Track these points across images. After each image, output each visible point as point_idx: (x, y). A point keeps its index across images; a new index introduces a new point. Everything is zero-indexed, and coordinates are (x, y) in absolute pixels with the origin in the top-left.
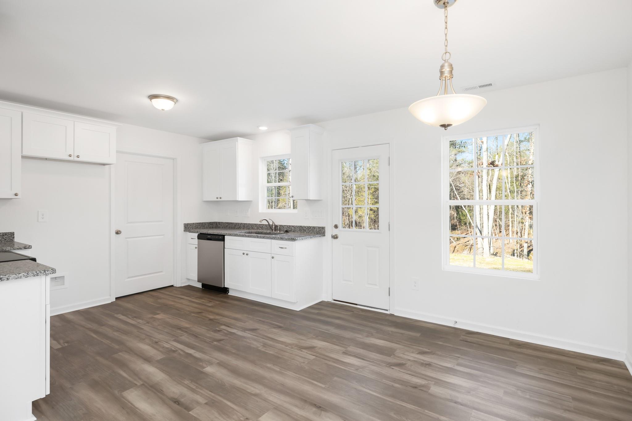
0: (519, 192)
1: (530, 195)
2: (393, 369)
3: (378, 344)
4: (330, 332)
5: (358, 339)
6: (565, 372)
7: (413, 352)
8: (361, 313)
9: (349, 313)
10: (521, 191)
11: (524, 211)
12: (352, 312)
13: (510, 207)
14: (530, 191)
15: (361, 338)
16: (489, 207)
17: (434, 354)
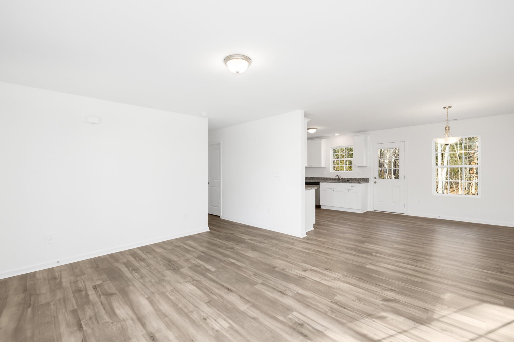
0: (467, 158)
1: (477, 160)
10: (469, 157)
11: (471, 172)
13: (459, 169)
14: (477, 157)
16: (442, 169)
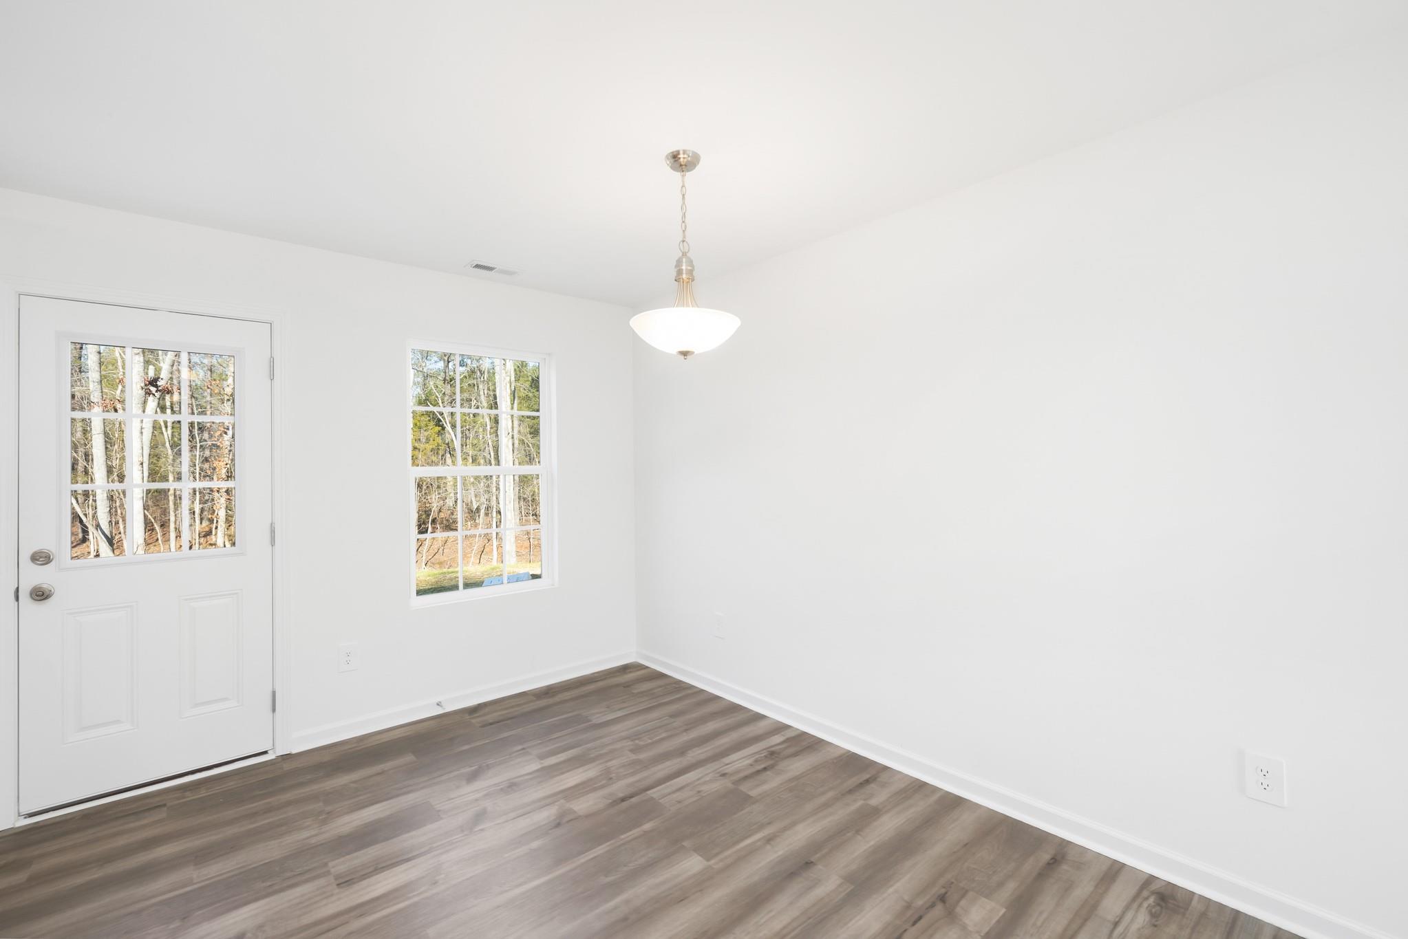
2: (482, 830)
3: (376, 817)
4: (195, 884)
5: (313, 841)
6: (625, 697)
7: (458, 787)
8: (190, 796)
9: (162, 814)
12: (165, 809)
15: (316, 835)
17: (489, 767)
